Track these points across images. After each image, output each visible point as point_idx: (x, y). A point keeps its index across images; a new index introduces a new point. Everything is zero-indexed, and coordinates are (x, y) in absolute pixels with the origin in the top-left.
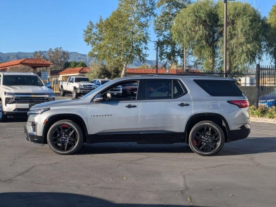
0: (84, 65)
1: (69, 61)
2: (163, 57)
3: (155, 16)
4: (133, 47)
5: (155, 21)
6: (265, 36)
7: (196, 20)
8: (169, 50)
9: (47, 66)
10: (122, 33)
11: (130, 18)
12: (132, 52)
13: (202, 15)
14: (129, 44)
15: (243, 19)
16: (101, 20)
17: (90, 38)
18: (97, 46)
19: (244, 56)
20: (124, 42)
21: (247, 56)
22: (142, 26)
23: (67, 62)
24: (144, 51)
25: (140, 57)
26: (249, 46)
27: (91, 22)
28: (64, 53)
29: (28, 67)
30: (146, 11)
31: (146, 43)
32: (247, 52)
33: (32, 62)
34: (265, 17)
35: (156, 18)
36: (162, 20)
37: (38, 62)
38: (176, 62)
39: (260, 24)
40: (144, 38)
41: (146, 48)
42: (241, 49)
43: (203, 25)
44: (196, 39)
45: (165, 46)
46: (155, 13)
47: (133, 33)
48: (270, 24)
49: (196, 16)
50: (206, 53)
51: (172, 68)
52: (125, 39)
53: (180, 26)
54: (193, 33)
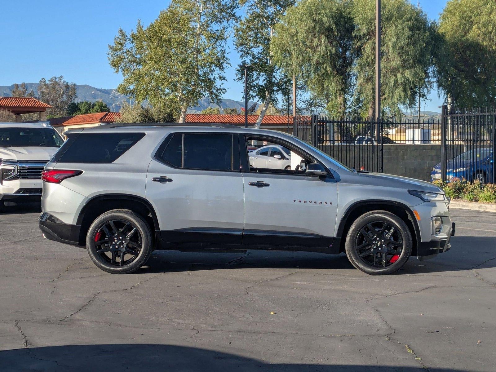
0: (104, 108)
1: (77, 101)
2: (251, 93)
3: (237, 20)
4: (198, 76)
5: (237, 30)
6: (436, 56)
7: (314, 28)
8: (262, 80)
9: (41, 110)
10: (178, 51)
11: (192, 24)
12: (196, 85)
13: (325, 19)
14: (191, 70)
15: (396, 26)
16: (140, 27)
17: (121, 59)
18: (133, 73)
19: (399, 91)
20: (182, 68)
21: (405, 91)
22: (216, 38)
23: (74, 104)
24: (218, 83)
25: (212, 93)
26: (407, 73)
27: (122, 32)
28: (67, 86)
29: (6, 113)
30: (221, 11)
31: (221, 67)
32: (404, 85)
33: (14, 104)
34: (434, 23)
35: (238, 25)
36: (249, 28)
37: (24, 103)
38: (275, 102)
39: (427, 34)
40: (218, 60)
41: (221, 78)
42: (393, 78)
43: (327, 37)
44: (314, 61)
45: (255, 73)
46: (237, 15)
47: (198, 51)
48: (443, 35)
49: (314, 20)
50: (333, 86)
51: (268, 113)
52: (184, 61)
53: (286, 38)
54: (309, 50)
